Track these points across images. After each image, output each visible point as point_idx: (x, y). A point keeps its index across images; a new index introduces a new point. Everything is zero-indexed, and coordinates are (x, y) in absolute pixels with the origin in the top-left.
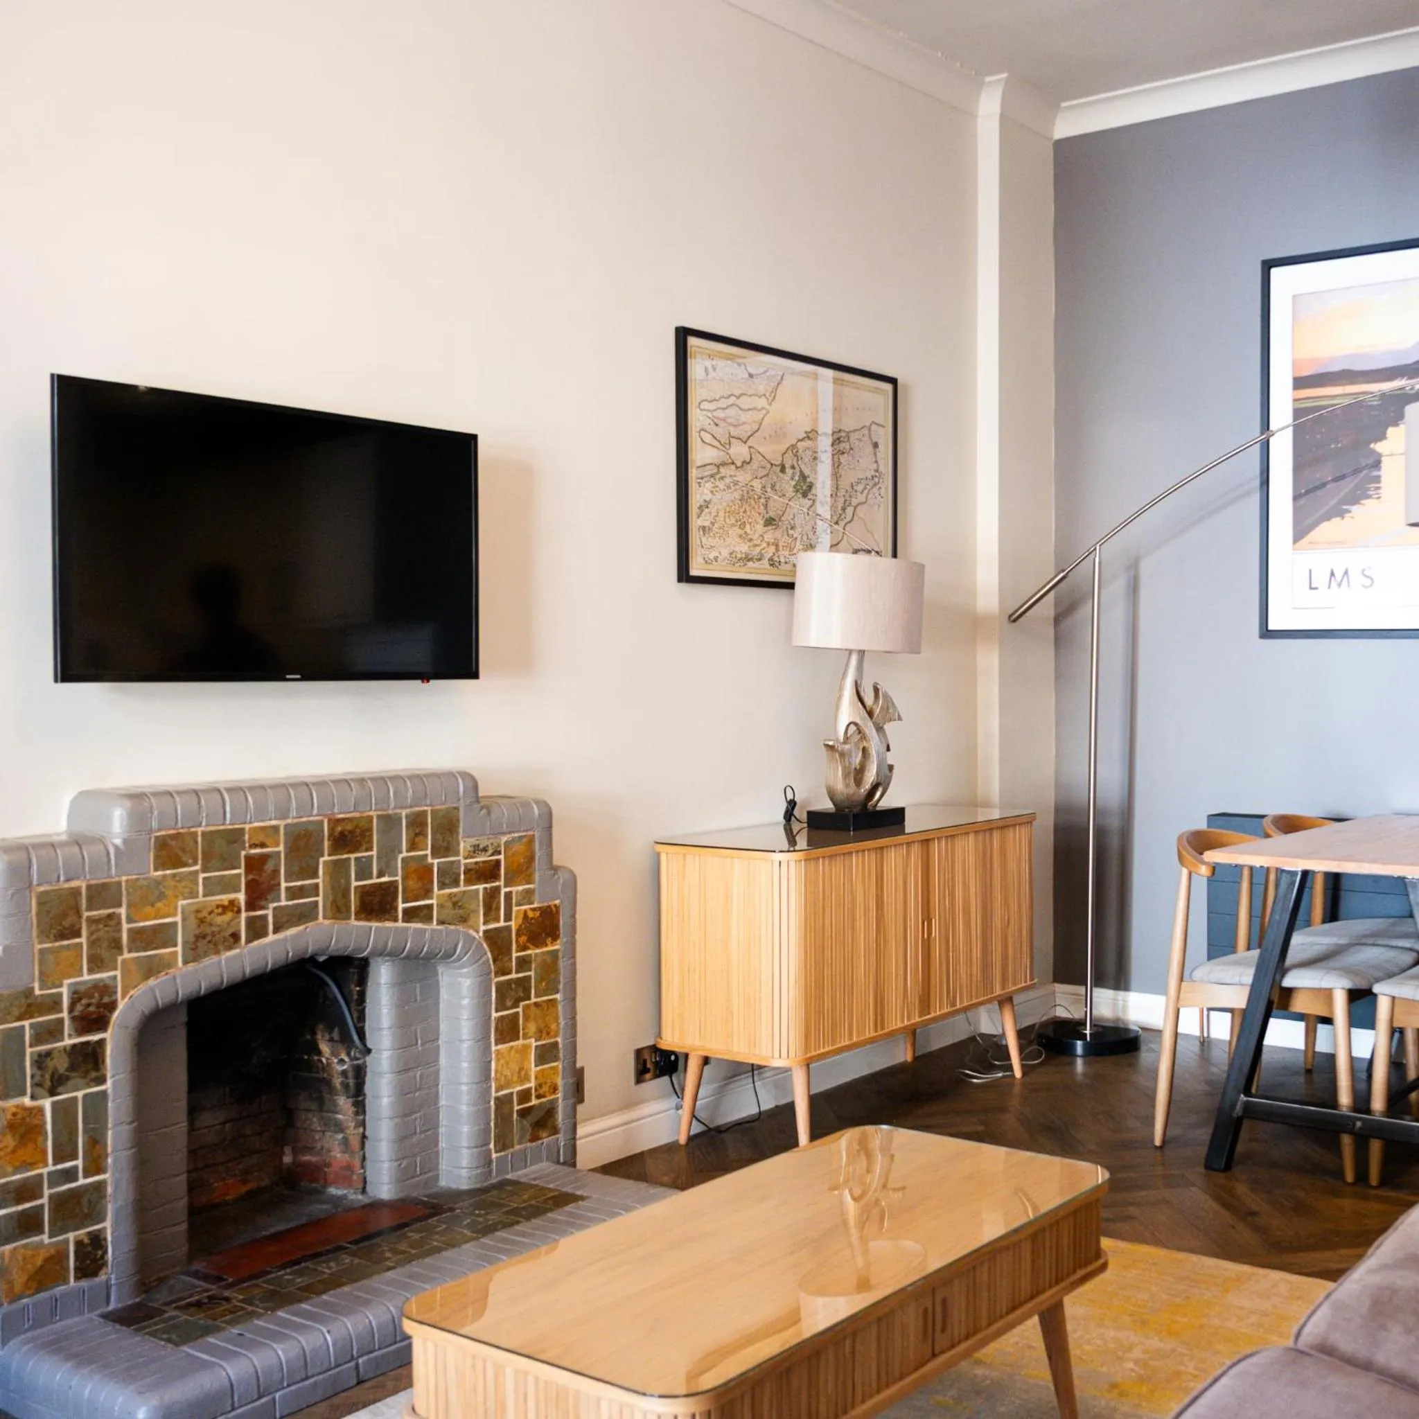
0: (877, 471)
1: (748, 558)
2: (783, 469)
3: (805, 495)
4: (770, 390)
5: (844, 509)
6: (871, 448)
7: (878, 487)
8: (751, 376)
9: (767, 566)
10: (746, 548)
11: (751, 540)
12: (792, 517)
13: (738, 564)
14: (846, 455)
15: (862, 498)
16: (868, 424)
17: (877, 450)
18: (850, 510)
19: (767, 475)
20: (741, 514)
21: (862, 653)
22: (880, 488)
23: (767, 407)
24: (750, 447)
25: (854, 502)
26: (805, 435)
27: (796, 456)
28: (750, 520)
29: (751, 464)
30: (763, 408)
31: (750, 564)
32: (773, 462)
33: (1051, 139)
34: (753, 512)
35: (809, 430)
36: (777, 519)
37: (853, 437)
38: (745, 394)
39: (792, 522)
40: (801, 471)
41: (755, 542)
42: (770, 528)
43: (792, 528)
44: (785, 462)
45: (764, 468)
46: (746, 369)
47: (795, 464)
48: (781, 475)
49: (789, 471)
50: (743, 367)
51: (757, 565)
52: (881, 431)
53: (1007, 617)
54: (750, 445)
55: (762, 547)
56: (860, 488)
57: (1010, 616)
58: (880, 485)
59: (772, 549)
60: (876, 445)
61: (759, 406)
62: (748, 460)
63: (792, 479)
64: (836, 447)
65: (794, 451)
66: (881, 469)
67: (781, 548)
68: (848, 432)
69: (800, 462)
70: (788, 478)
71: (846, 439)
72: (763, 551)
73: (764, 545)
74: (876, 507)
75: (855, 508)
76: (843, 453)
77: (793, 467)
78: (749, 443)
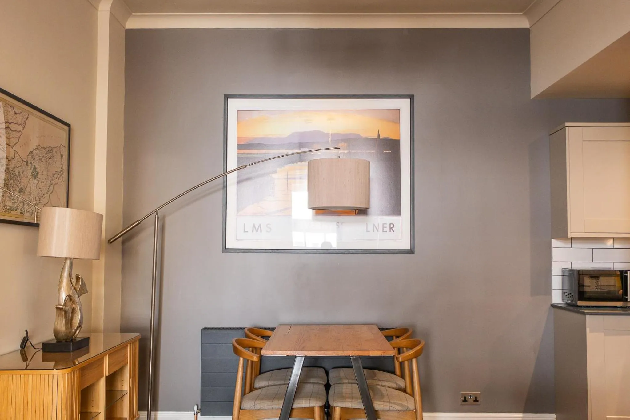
0: (62, 168)
1: (11, 209)
2: (27, 164)
3: (35, 178)
4: (23, 122)
5: (50, 186)
6: (60, 157)
7: (62, 176)
8: (16, 113)
9: (19, 214)
10: (11, 203)
11: (13, 199)
12: (30, 188)
13: (7, 212)
14: (51, 159)
15: (56, 181)
16: (59, 145)
17: (62, 158)
18: (52, 186)
19: (20, 166)
20: (10, 185)
21: (72, 259)
22: (63, 177)
23: (22, 130)
24: (14, 151)
25: (54, 183)
26: (36, 147)
27: (32, 157)
28: (13, 189)
29: (15, 159)
30: (20, 131)
31: (12, 212)
32: (23, 159)
33: (124, 28)
34: (15, 185)
35: (38, 145)
36: (24, 190)
37: (54, 150)
38: (13, 122)
39: (30, 190)
40: (34, 165)
41: (15, 201)
42: (21, 193)
43: (30, 194)
44: (28, 160)
45: (20, 162)
46: (14, 110)
47: (32, 161)
48: (26, 166)
49: (30, 165)
50: (12, 108)
51: (15, 213)
52: (64, 149)
53: (107, 241)
54: (15, 149)
55: (17, 203)
56: (56, 176)
57: (109, 241)
58: (63, 176)
59: (21, 205)
60: (62, 156)
61: (19, 130)
62: (13, 157)
63: (31, 169)
64: (48, 155)
65: (32, 155)
66: (64, 168)
67: (25, 205)
68: (52, 148)
69: (34, 161)
70: (29, 168)
71: (51, 151)
72: (18, 206)
73: (19, 202)
74: (61, 186)
75: (54, 186)
76: (50, 158)
77: (31, 163)
78: (14, 148)
